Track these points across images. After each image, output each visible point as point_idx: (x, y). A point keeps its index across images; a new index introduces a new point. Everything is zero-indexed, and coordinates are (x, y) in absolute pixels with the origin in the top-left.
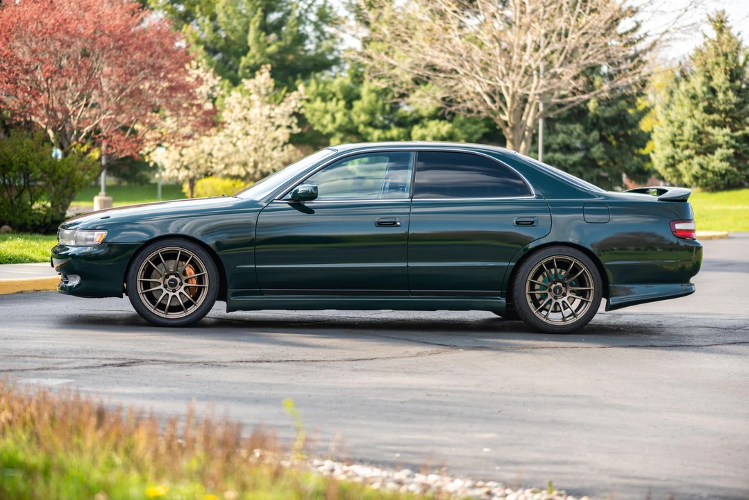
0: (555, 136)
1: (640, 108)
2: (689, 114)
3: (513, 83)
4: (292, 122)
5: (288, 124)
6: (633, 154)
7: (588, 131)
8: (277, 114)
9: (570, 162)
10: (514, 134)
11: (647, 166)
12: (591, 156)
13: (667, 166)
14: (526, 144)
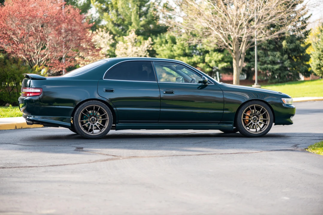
0: (268, 58)
1: (306, 44)
3: (234, 32)
4: (147, 54)
5: (145, 55)
6: (304, 64)
7: (282, 55)
8: (139, 51)
9: (275, 69)
10: (236, 56)
11: (309, 69)
12: (284, 66)
13: (317, 69)
14: (242, 60)
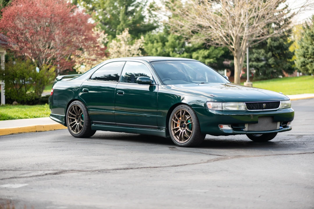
0: (252, 55)
1: (289, 42)
2: (311, 43)
3: (236, 31)
4: (139, 52)
5: (137, 53)
6: (287, 61)
7: (267, 52)
8: (132, 49)
9: (260, 66)
10: (237, 54)
11: (293, 66)
12: (268, 63)
13: (301, 66)
14: (242, 58)
